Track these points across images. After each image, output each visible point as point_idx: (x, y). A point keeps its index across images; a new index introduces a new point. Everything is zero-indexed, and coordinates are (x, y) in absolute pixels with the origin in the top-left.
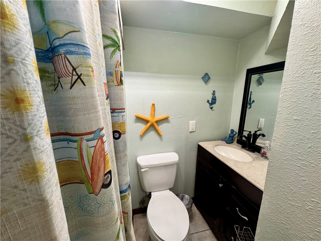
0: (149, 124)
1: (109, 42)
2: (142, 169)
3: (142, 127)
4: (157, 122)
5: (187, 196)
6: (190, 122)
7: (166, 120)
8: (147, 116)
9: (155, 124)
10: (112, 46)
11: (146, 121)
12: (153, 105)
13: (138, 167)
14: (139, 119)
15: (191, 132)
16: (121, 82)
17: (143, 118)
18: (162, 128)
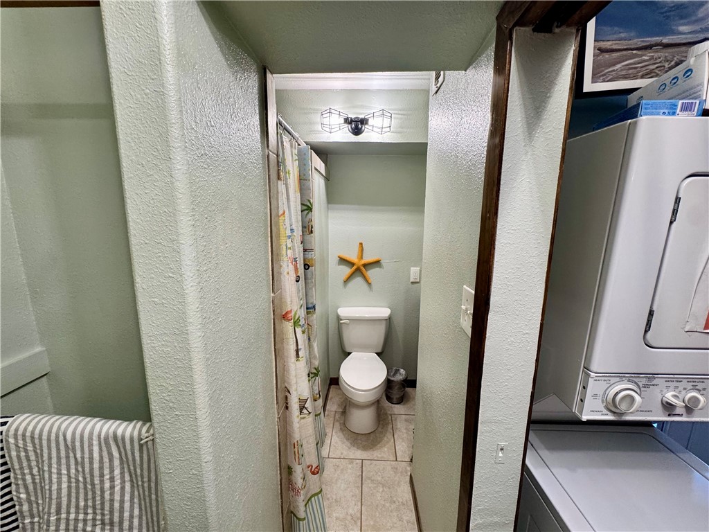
0: (355, 267)
1: (305, 208)
2: (341, 320)
3: (347, 271)
4: (365, 265)
5: (402, 370)
6: (412, 268)
7: (377, 263)
8: (353, 257)
9: (362, 268)
10: (307, 210)
11: (351, 264)
12: (361, 244)
13: (339, 318)
14: (343, 261)
15: (412, 283)
16: (312, 232)
17: (348, 259)
18: (372, 273)
